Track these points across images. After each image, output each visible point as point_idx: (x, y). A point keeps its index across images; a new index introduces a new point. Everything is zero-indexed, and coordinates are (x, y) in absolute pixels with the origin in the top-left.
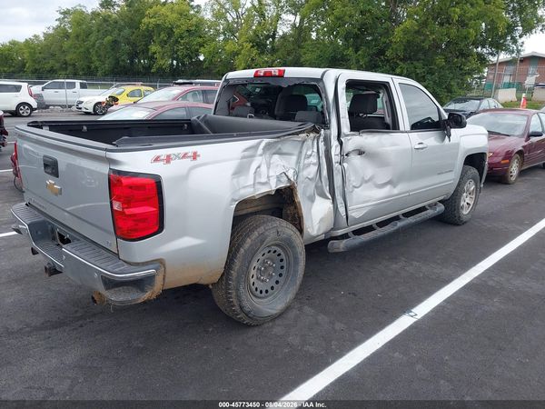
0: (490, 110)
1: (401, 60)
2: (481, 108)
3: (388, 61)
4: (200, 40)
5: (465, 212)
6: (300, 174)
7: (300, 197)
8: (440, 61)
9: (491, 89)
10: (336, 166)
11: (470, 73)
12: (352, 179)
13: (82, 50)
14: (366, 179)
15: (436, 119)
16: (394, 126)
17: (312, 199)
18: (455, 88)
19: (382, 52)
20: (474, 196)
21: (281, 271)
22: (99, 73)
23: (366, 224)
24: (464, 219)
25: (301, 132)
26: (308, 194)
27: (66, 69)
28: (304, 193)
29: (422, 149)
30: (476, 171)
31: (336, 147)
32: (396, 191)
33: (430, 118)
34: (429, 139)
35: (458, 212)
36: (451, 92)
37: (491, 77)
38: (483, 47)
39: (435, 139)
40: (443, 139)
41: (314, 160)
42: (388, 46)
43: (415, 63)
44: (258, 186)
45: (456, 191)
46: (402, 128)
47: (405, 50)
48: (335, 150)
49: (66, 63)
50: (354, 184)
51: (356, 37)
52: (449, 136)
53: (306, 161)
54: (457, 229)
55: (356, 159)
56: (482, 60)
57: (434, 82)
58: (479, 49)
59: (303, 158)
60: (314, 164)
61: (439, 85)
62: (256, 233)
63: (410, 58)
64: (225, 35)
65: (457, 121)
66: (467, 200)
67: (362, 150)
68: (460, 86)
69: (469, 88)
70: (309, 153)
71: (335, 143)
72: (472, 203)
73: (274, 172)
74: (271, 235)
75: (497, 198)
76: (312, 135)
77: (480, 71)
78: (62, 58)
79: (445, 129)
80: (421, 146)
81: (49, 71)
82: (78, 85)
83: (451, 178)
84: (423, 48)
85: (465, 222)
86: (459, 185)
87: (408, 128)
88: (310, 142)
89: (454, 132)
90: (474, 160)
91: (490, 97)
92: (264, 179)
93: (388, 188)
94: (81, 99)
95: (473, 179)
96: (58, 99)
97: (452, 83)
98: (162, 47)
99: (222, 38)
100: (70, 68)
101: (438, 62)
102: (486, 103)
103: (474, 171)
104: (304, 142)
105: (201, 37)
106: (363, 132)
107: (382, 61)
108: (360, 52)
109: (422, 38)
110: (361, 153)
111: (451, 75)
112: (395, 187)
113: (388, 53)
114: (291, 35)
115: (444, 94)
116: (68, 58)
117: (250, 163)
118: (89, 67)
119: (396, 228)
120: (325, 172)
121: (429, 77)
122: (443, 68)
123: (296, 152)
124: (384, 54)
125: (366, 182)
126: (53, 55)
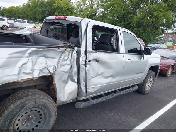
0: (163, 48)
1: (135, 27)
2: (160, 47)
3: (131, 27)
4: (71, 13)
5: (147, 89)
6: (58, 69)
7: (57, 81)
8: (148, 29)
9: (164, 41)
10: (82, 66)
11: (158, 35)
12: (91, 73)
13: (34, 12)
14: (99, 74)
15: (139, 49)
16: (117, 51)
17: (66, 82)
18: (152, 39)
19: (129, 24)
20: (152, 83)
21: (40, 120)
22: (38, 20)
23: (97, 94)
24: (146, 92)
25: (61, 47)
26: (63, 80)
27: (28, 17)
28: (60, 79)
29: (130, 62)
30: (154, 73)
31: (83, 57)
32: (114, 80)
33: (136, 48)
34: (134, 58)
35: (144, 89)
36: (151, 40)
37: (165, 37)
38: (164, 27)
39: (137, 58)
40: (141, 59)
41: (69, 62)
42: (131, 22)
43: (140, 29)
44: (22, 75)
45: (144, 81)
46: (121, 51)
47: (137, 24)
48: (82, 59)
49: (28, 15)
50: (92, 76)
51: (121, 18)
52: (144, 57)
53: (63, 63)
54: (143, 96)
55: (94, 64)
56: (163, 31)
57: (145, 36)
58: (162, 27)
59: (61, 60)
60: (69, 64)
61: (147, 37)
62: (19, 102)
63: (138, 27)
64: (80, 12)
65: (148, 51)
66: (149, 84)
67: (98, 60)
68: (154, 39)
69: (157, 40)
70: (66, 58)
71: (83, 55)
72: (151, 86)
73: (38, 67)
74: (30, 103)
75: (162, 83)
76: (69, 49)
77: (161, 35)
78: (27, 14)
79: (142, 54)
80: (129, 61)
81: (23, 17)
82: (26, 22)
83: (143, 76)
84: (143, 24)
85: (147, 94)
86: (146, 78)
87: (124, 52)
88: (67, 53)
89: (146, 56)
90: (154, 68)
91: (163, 44)
92: (28, 71)
93: (110, 78)
94: (25, 27)
95: (153, 76)
96: (19, 26)
97: (151, 37)
98: (59, 14)
99: (78, 13)
100: (29, 17)
101: (147, 30)
102: (162, 46)
103: (153, 73)
104: (63, 52)
105: (71, 12)
106: (98, 52)
107: (129, 27)
108: (121, 23)
109: (143, 21)
110: (97, 61)
111: (151, 35)
112: (114, 78)
113: (131, 25)
114: (101, 16)
115: (148, 41)
116: (29, 14)
117: (17, 61)
118: (35, 17)
119: (113, 97)
120: (75, 69)
121: (144, 34)
122: (149, 32)
123: (58, 57)
124: (129, 25)
125: (99, 75)
126: (24, 12)
